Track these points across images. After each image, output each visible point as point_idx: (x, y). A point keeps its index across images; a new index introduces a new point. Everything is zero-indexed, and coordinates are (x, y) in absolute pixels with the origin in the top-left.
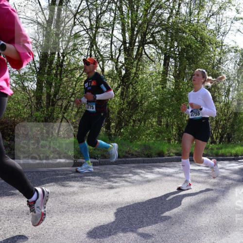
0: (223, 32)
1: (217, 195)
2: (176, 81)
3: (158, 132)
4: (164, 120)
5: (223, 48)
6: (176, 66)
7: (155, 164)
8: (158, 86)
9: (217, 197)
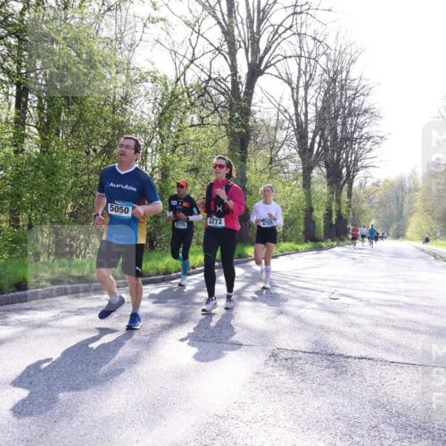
0: (130, 42)
1: (138, 350)
2: (43, 139)
3: (12, 242)
4: (23, 217)
5: (132, 73)
6: (40, 108)
7: (11, 307)
8: (7, 150)
9: (137, 356)
